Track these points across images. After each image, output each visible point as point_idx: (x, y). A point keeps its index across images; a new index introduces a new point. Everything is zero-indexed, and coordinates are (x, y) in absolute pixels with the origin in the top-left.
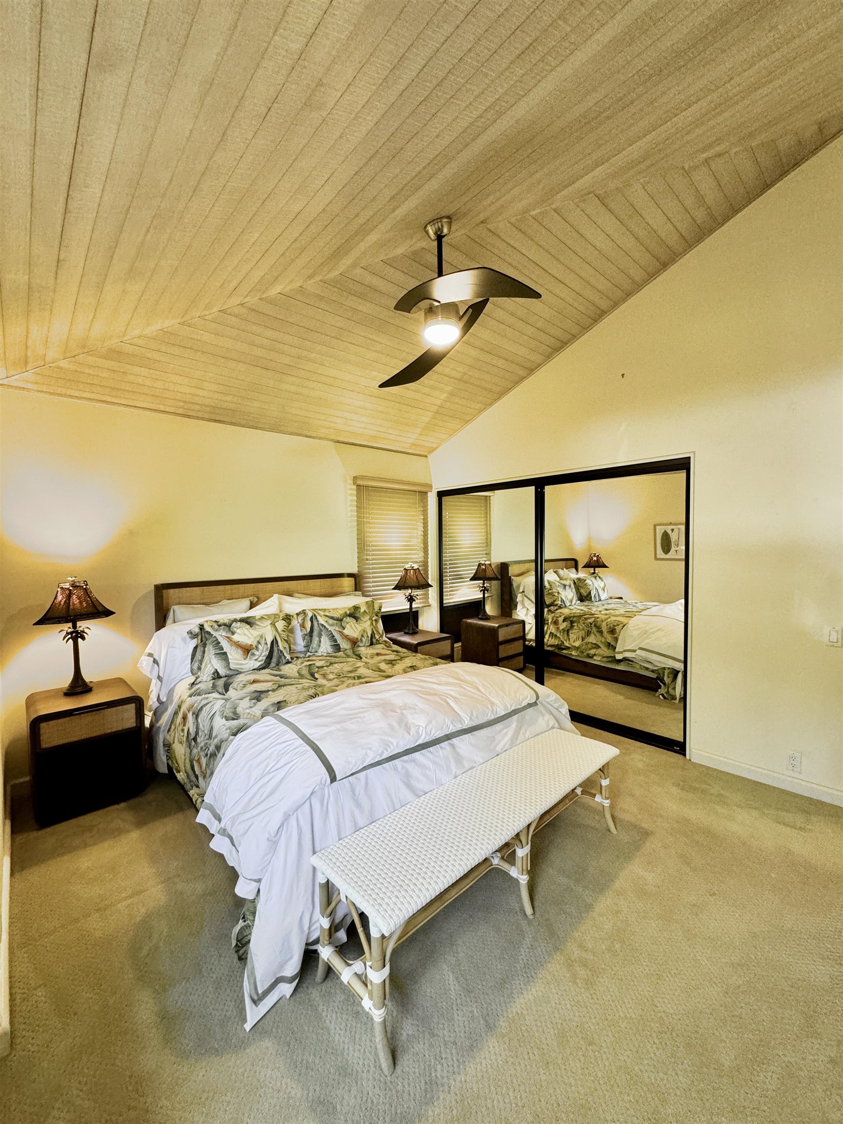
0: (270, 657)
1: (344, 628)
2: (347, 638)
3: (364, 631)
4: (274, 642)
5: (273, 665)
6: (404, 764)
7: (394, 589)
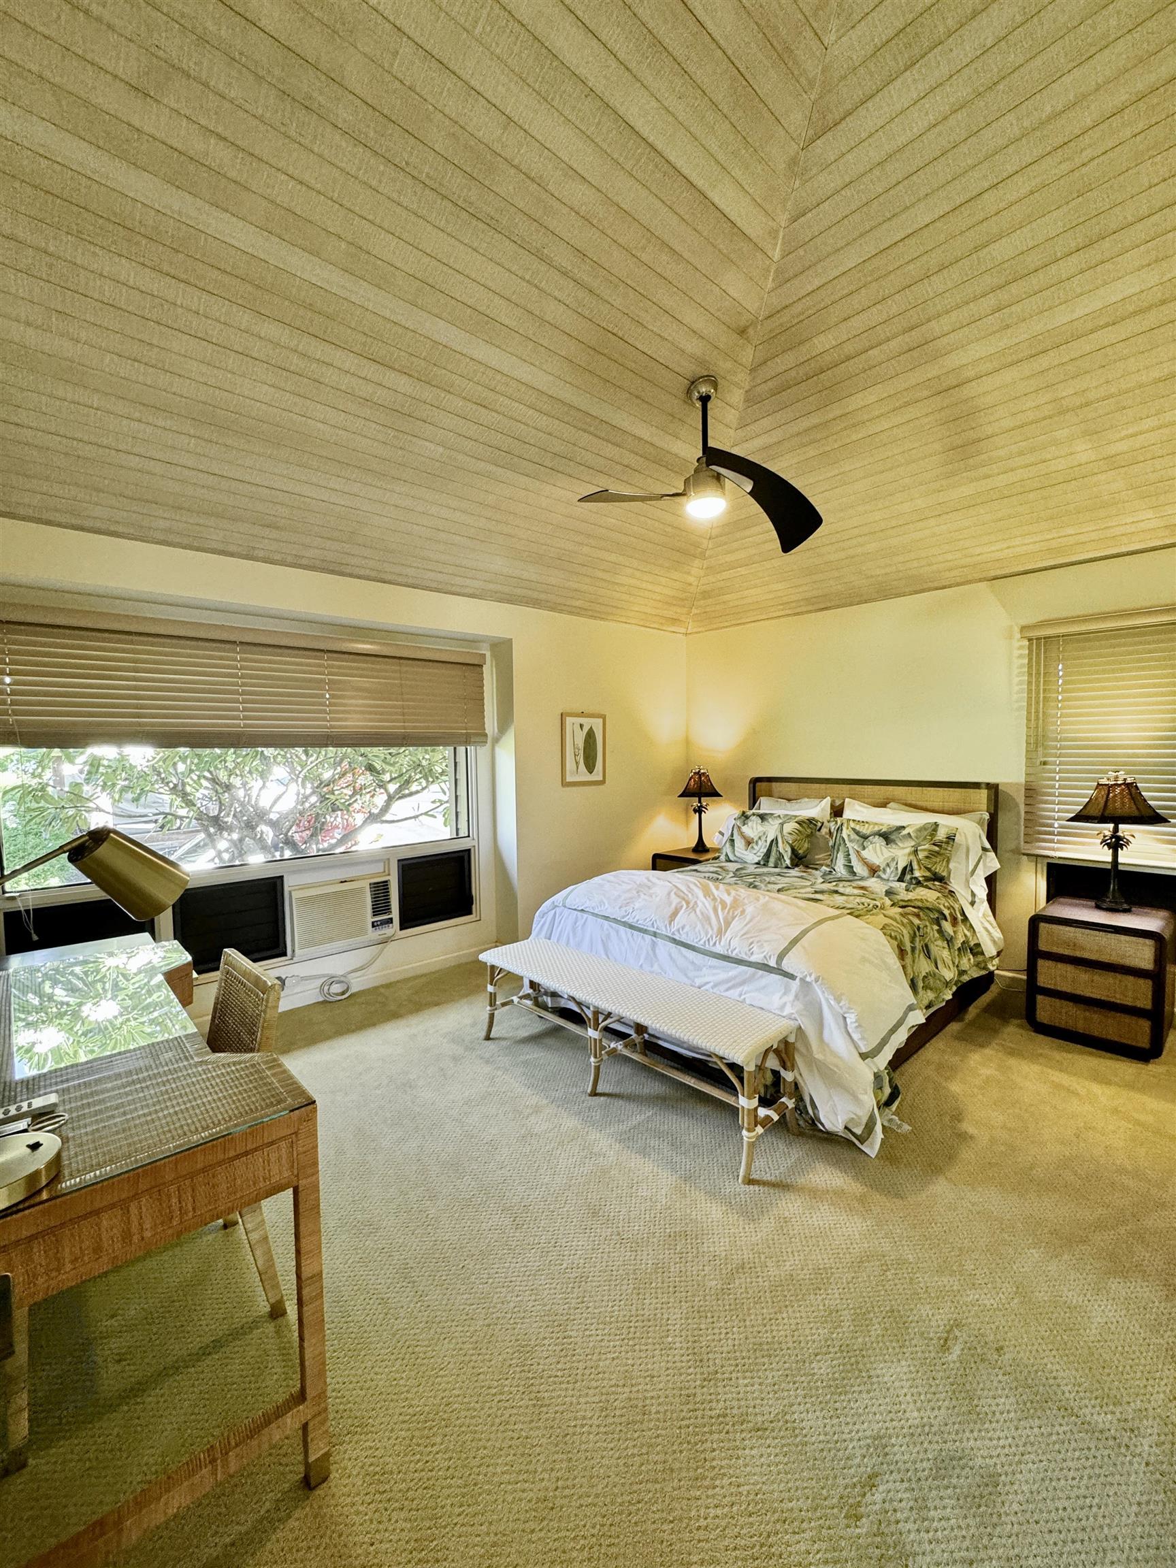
0: (768, 855)
1: (864, 848)
2: (865, 862)
3: (893, 859)
4: (774, 842)
5: (771, 864)
6: (611, 930)
7: (1072, 820)
